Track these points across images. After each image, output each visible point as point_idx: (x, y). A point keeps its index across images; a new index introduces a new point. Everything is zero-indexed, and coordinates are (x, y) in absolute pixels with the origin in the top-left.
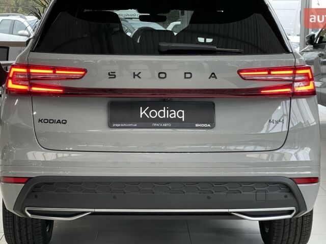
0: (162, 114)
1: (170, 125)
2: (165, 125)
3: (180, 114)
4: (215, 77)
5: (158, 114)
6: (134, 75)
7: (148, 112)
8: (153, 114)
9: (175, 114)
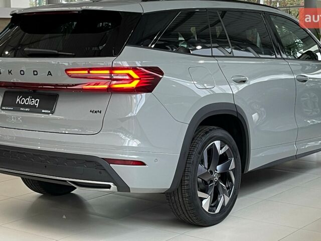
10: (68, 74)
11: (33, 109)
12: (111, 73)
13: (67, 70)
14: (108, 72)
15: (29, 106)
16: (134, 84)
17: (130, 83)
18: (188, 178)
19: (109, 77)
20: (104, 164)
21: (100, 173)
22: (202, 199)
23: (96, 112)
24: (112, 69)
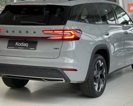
0: (22, 44)
1: (23, 48)
2: (22, 48)
3: (27, 45)
4: (35, 33)
5: (20, 44)
6: (13, 32)
7: (18, 44)
8: (19, 44)
9: (25, 45)
10: (43, 33)
11: (25, 48)
12: (63, 32)
13: (43, 31)
14: (62, 32)
15: (23, 47)
16: (73, 37)
17: (71, 36)
18: (91, 77)
19: (62, 34)
20: (61, 71)
21: (59, 75)
22: (95, 85)
23: (56, 49)
24: (64, 30)
